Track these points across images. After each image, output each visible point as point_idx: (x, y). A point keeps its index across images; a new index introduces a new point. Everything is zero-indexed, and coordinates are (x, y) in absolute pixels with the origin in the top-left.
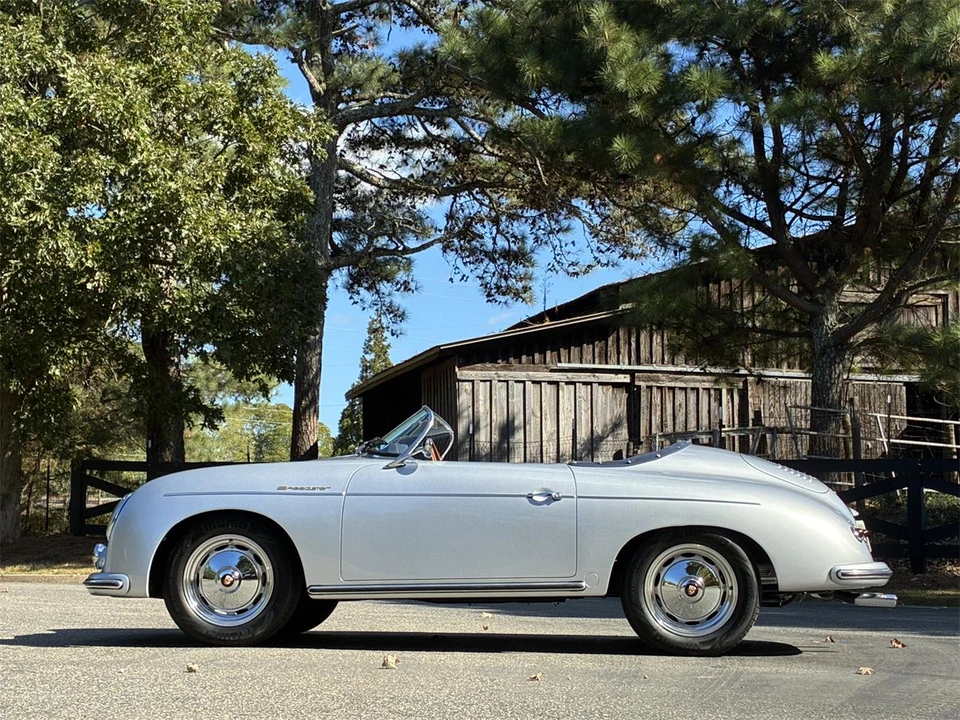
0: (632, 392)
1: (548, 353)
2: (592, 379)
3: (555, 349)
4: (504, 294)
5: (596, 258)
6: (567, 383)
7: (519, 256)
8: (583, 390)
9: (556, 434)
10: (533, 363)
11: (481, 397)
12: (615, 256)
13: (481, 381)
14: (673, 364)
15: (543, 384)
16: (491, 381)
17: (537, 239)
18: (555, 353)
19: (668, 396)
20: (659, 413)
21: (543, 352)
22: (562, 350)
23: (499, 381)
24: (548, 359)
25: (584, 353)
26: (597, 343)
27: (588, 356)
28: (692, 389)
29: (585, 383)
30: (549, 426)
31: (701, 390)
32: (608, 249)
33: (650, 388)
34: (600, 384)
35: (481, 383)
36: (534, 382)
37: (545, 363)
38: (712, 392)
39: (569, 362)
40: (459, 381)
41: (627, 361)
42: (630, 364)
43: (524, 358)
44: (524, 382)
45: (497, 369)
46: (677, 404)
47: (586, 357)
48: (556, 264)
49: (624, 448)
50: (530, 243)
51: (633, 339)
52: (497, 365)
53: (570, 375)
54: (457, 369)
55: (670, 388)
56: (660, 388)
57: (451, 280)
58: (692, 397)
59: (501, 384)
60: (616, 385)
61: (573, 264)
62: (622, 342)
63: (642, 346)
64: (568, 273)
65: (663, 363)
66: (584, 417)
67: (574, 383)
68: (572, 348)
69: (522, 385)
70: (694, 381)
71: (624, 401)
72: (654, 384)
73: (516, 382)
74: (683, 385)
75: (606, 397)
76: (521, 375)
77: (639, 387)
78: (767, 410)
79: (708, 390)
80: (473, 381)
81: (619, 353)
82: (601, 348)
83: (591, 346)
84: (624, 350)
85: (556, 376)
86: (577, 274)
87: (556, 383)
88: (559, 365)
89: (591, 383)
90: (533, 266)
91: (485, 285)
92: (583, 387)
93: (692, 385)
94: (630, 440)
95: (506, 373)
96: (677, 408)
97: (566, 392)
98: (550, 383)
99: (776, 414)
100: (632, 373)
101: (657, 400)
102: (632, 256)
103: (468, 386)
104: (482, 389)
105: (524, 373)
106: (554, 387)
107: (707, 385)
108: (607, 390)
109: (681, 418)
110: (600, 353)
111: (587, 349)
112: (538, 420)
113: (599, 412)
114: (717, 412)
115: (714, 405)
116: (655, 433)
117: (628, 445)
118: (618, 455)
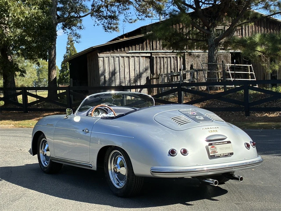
0: (151, 59)
1: (126, 48)
2: (139, 55)
3: (128, 47)
4: (110, 29)
5: (138, 18)
6: (132, 57)
7: (114, 17)
8: (136, 59)
9: (129, 73)
10: (121, 51)
11: (106, 62)
12: (143, 17)
13: (106, 57)
14: (163, 50)
15: (124, 57)
16: (109, 57)
17: (119, 12)
18: (128, 48)
19: (162, 59)
20: (159, 65)
21: (124, 48)
22: (130, 47)
23: (111, 57)
24: (126, 50)
25: (137, 48)
26: (140, 44)
28: (169, 57)
29: (137, 57)
30: (127, 70)
31: (171, 57)
32: (141, 15)
33: (156, 57)
34: (142, 57)
35: (106, 58)
36: (122, 57)
37: (125, 51)
38: (175, 58)
39: (132, 50)
40: (99, 57)
41: (149, 49)
42: (150, 50)
43: (118, 50)
44: (119, 57)
45: (111, 53)
46: (165, 62)
47: (137, 49)
48: (125, 19)
49: (149, 76)
50: (117, 13)
51: (151, 43)
52: (110, 52)
53: (133, 54)
54: (98, 54)
55: (162, 57)
56: (159, 57)
57: (94, 25)
58: (169, 59)
59: (112, 58)
60: (146, 57)
61: (130, 19)
62: (148, 44)
63: (154, 45)
64: (129, 22)
65: (160, 50)
66: (137, 67)
67: (134, 57)
68: (133, 46)
69: (118, 58)
70: (169, 54)
71: (149, 62)
72: (158, 56)
73: (116, 57)
74: (166, 56)
75: (144, 60)
76: (118, 55)
77: (153, 57)
78: (191, 63)
80: (103, 57)
81: (147, 47)
82: (142, 46)
83: (138, 45)
84: (148, 46)
85: (128, 55)
86: (132, 22)
87: (129, 57)
88: (129, 51)
89: (139, 57)
90: (118, 20)
91: (104, 27)
92: (137, 58)
94: (151, 73)
95: (113, 54)
97: (132, 60)
98: (127, 57)
100: (151, 53)
101: (159, 61)
102: (149, 17)
103: (102, 59)
104: (106, 60)
105: (119, 54)
106: (128, 58)
108: (144, 58)
109: (166, 66)
110: (141, 47)
111: (137, 46)
112: (124, 68)
113: (142, 65)
114: (176, 64)
115: (175, 62)
116: (158, 71)
117: (151, 75)
118: (147, 78)
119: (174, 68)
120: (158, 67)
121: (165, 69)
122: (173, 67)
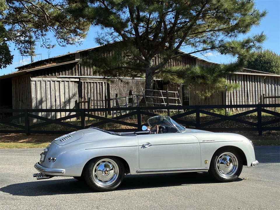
0: (79, 84)
1: (57, 73)
2: (69, 80)
4: (26, 53)
5: (59, 44)
6: (62, 81)
7: (31, 43)
8: (66, 83)
9: (59, 96)
10: (52, 76)
11: (38, 86)
12: (64, 44)
13: (38, 81)
14: (90, 75)
15: (55, 82)
16: (41, 81)
17: (36, 38)
19: (89, 84)
20: (87, 89)
22: (60, 72)
23: (43, 81)
24: (56, 74)
25: (66, 73)
27: (67, 73)
28: (95, 82)
29: (67, 81)
30: (57, 94)
31: (97, 83)
32: (63, 42)
33: (84, 82)
34: (71, 81)
35: (38, 82)
36: (53, 81)
37: (56, 75)
38: (100, 83)
39: (62, 75)
40: (32, 81)
41: (78, 75)
42: (79, 76)
43: (50, 75)
44: (50, 81)
45: (42, 77)
46: (91, 87)
48: (43, 45)
50: (34, 38)
51: (79, 69)
52: (42, 76)
53: (63, 79)
54: (31, 78)
55: (89, 82)
56: (87, 82)
58: (95, 85)
59: (43, 82)
60: (75, 82)
61: (49, 45)
62: (76, 69)
63: (82, 71)
64: (47, 48)
65: (87, 75)
66: (67, 91)
67: (64, 81)
68: (63, 72)
69: (49, 82)
70: (96, 80)
71: (77, 86)
73: (48, 81)
74: (93, 81)
75: (73, 85)
76: (49, 79)
77: (81, 82)
79: (99, 83)
80: (35, 81)
81: (76, 72)
82: (71, 71)
84: (77, 72)
85: (59, 79)
87: (59, 81)
88: (60, 76)
89: (68, 81)
90: (35, 45)
91: (21, 51)
92: (66, 82)
93: (95, 81)
94: (79, 97)
95: (45, 78)
96: (91, 88)
97: (62, 84)
98: (57, 81)
99: (116, 89)
100: (79, 78)
101: (86, 86)
102: (70, 43)
103: (34, 82)
104: (38, 83)
105: (50, 79)
106: (58, 82)
107: (99, 81)
108: (73, 83)
109: (92, 91)
110: (71, 73)
111: (67, 72)
112: (54, 92)
113: (71, 90)
114: (101, 89)
115: (101, 87)
116: (86, 95)
117: (79, 99)
118: (76, 101)
119: (100, 93)
120: (86, 91)
121: (91, 93)
122: (98, 92)
